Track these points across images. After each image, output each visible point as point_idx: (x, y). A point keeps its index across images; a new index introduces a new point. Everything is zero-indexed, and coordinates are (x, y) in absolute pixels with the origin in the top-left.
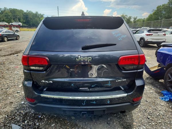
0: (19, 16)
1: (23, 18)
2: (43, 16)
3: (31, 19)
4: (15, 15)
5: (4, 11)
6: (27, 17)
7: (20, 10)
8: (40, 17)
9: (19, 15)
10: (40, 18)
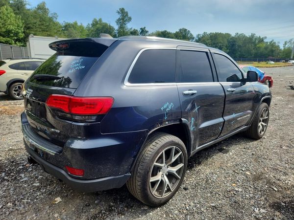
0: (221, 43)
1: (226, 46)
2: (263, 40)
3: (240, 46)
4: (216, 42)
5: (202, 38)
6: (234, 44)
7: (226, 34)
8: (257, 41)
9: (222, 41)
10: (256, 45)
